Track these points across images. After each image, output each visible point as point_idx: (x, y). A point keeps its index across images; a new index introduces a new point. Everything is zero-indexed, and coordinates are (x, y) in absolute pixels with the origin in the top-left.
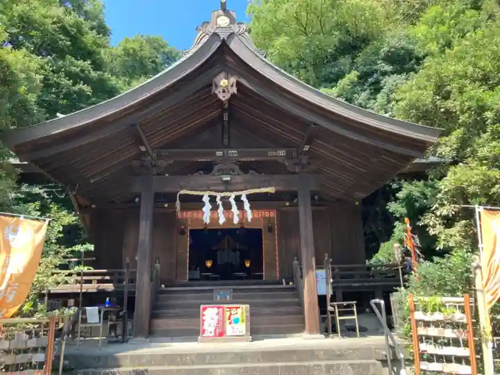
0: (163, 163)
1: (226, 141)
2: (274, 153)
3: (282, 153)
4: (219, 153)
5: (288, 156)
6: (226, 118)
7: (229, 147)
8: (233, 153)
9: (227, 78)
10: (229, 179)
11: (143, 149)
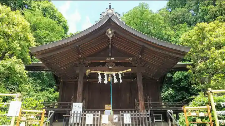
0: (87, 63)
1: (110, 54)
2: (128, 59)
3: (131, 59)
4: (108, 59)
5: (133, 60)
6: (110, 47)
7: (111, 57)
8: (113, 59)
9: (111, 30)
10: (111, 68)
11: (80, 56)
